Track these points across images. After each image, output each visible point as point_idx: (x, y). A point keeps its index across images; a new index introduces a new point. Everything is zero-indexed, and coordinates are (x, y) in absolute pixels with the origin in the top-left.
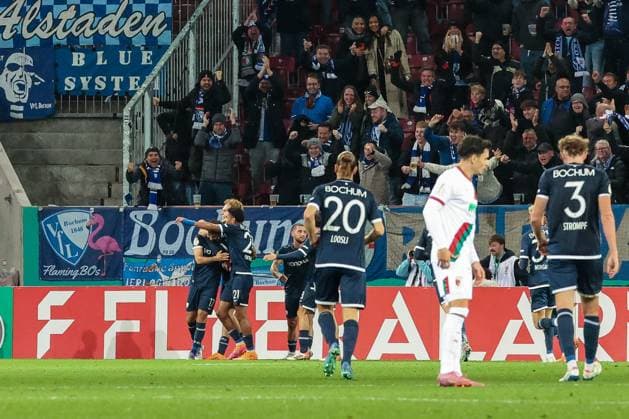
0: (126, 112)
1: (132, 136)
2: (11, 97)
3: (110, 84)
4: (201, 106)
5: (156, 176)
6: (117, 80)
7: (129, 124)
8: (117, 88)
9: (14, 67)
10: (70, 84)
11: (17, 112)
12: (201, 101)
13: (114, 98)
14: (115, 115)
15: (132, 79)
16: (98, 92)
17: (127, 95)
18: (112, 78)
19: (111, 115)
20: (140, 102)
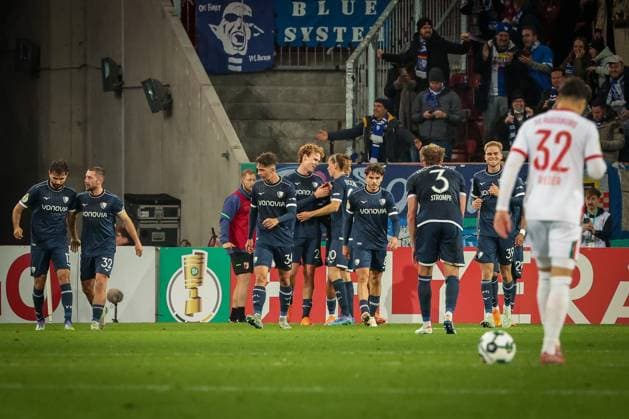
0: (349, 65)
1: (355, 90)
2: (229, 49)
3: (332, 35)
4: (423, 54)
5: (378, 128)
6: (340, 31)
7: (353, 78)
8: (340, 39)
9: (232, 18)
10: (290, 35)
11: (235, 65)
12: (424, 49)
13: (336, 50)
14: (337, 67)
15: (355, 30)
16: (320, 43)
17: (349, 47)
18: (335, 29)
19: (334, 68)
20: (364, 53)
